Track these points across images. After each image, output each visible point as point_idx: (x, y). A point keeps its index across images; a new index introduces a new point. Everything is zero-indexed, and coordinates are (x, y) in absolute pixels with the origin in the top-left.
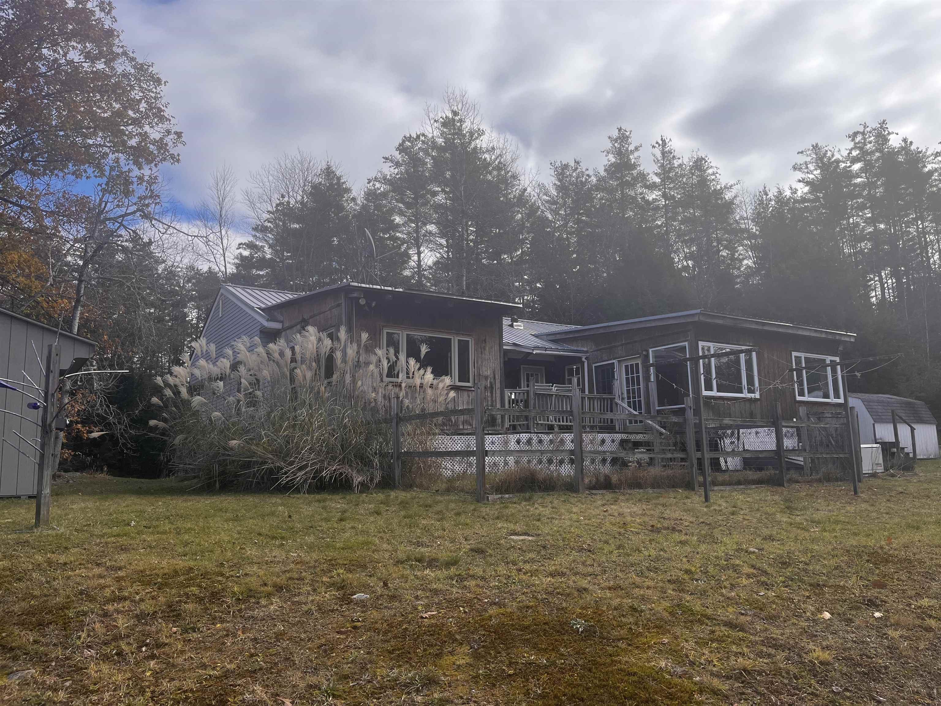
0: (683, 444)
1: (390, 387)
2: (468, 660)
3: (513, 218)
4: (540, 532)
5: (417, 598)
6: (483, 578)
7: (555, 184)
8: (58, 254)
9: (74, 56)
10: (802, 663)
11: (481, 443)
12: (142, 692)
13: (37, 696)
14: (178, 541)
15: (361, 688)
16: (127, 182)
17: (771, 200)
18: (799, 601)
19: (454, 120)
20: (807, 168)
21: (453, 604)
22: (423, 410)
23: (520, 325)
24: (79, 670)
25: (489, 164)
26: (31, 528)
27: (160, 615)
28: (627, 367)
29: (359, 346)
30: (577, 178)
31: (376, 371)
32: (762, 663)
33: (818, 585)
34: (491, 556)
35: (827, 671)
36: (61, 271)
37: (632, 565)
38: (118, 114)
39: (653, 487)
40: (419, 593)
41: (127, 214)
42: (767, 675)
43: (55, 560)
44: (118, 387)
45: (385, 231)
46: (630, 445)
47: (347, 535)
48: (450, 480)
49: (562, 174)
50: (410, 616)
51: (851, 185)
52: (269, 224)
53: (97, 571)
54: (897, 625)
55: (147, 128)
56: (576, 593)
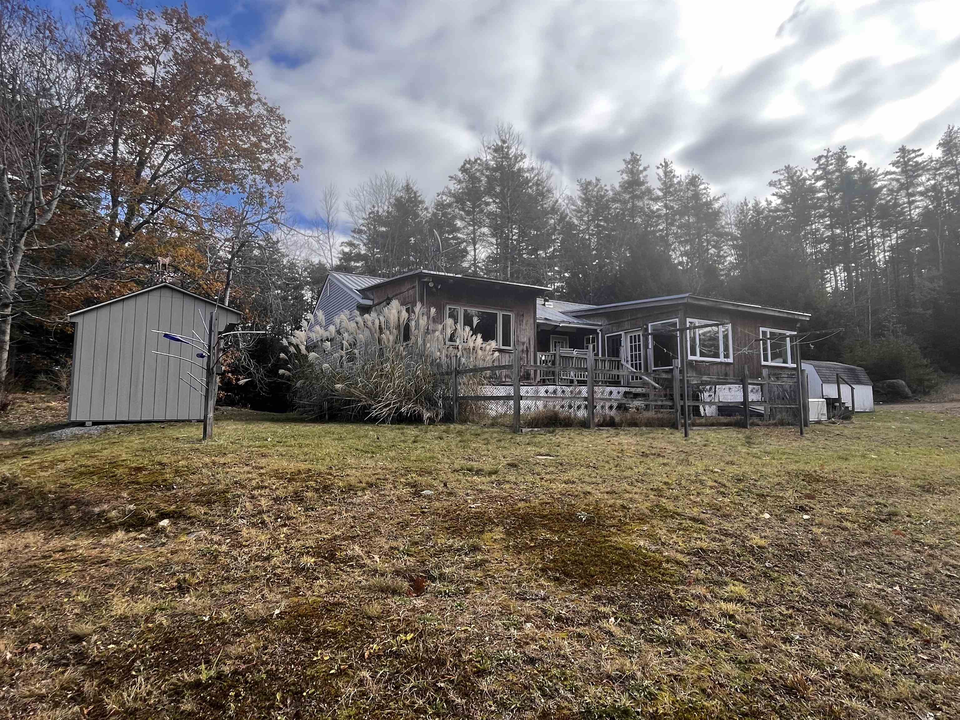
0: (672, 395)
1: (451, 348)
2: (502, 536)
3: (547, 222)
4: (559, 454)
5: (467, 495)
6: (515, 483)
7: (580, 197)
8: (213, 249)
9: (222, 101)
10: (744, 546)
11: (517, 391)
12: (278, 547)
13: (208, 548)
14: (300, 452)
15: (427, 551)
16: (262, 196)
17: (750, 210)
18: (747, 505)
19: (502, 147)
20: (780, 184)
21: (492, 499)
22: (475, 366)
23: (550, 304)
24: (236, 532)
25: (530, 181)
26: (200, 440)
27: (289, 499)
28: (631, 337)
29: (428, 318)
30: (598, 192)
31: (441, 337)
32: (714, 545)
33: (763, 495)
34: (522, 469)
35: (764, 553)
36: (216, 262)
37: (625, 478)
38: (254, 145)
39: (646, 426)
40: (469, 491)
41: (262, 220)
42: (717, 553)
43: (217, 461)
44: (256, 346)
45: (450, 233)
46: (632, 396)
47: (419, 452)
48: (494, 418)
49: (586, 188)
50: (462, 506)
51: (814, 198)
52: (364, 228)
53: (246, 469)
54: (820, 525)
55: (275, 156)
56: (582, 495)
